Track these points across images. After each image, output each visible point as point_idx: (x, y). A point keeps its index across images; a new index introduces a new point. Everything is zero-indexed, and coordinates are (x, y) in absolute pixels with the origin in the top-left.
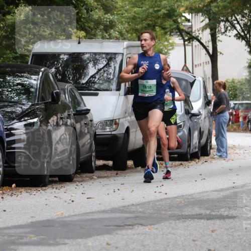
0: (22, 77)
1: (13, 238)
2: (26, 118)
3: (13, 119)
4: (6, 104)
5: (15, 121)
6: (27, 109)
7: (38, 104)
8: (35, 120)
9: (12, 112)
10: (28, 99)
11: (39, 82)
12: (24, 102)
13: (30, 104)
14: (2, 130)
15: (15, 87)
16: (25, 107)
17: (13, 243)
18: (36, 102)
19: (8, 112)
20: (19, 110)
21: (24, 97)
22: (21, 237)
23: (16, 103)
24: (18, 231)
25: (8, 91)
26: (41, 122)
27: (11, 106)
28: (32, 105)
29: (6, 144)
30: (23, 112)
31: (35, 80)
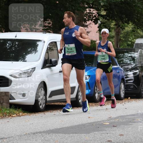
0: (131, 53)
1: (130, 120)
2: (133, 70)
3: (128, 71)
4: (125, 64)
5: (129, 72)
6: (134, 67)
7: (138, 65)
8: (137, 71)
9: (127, 68)
10: (134, 62)
11: (138, 55)
12: (132, 64)
13: (135, 64)
14: (124, 75)
15: (128, 58)
16: (133, 66)
17: (130, 122)
18: (137, 64)
19: (126, 68)
20: (130, 67)
21: (132, 61)
22: (134, 119)
23: (129, 64)
24: (132, 117)
25: (125, 59)
26: (140, 72)
27: (127, 65)
28: (136, 65)
29: (125, 81)
30: (132, 68)
31: (137, 55)
